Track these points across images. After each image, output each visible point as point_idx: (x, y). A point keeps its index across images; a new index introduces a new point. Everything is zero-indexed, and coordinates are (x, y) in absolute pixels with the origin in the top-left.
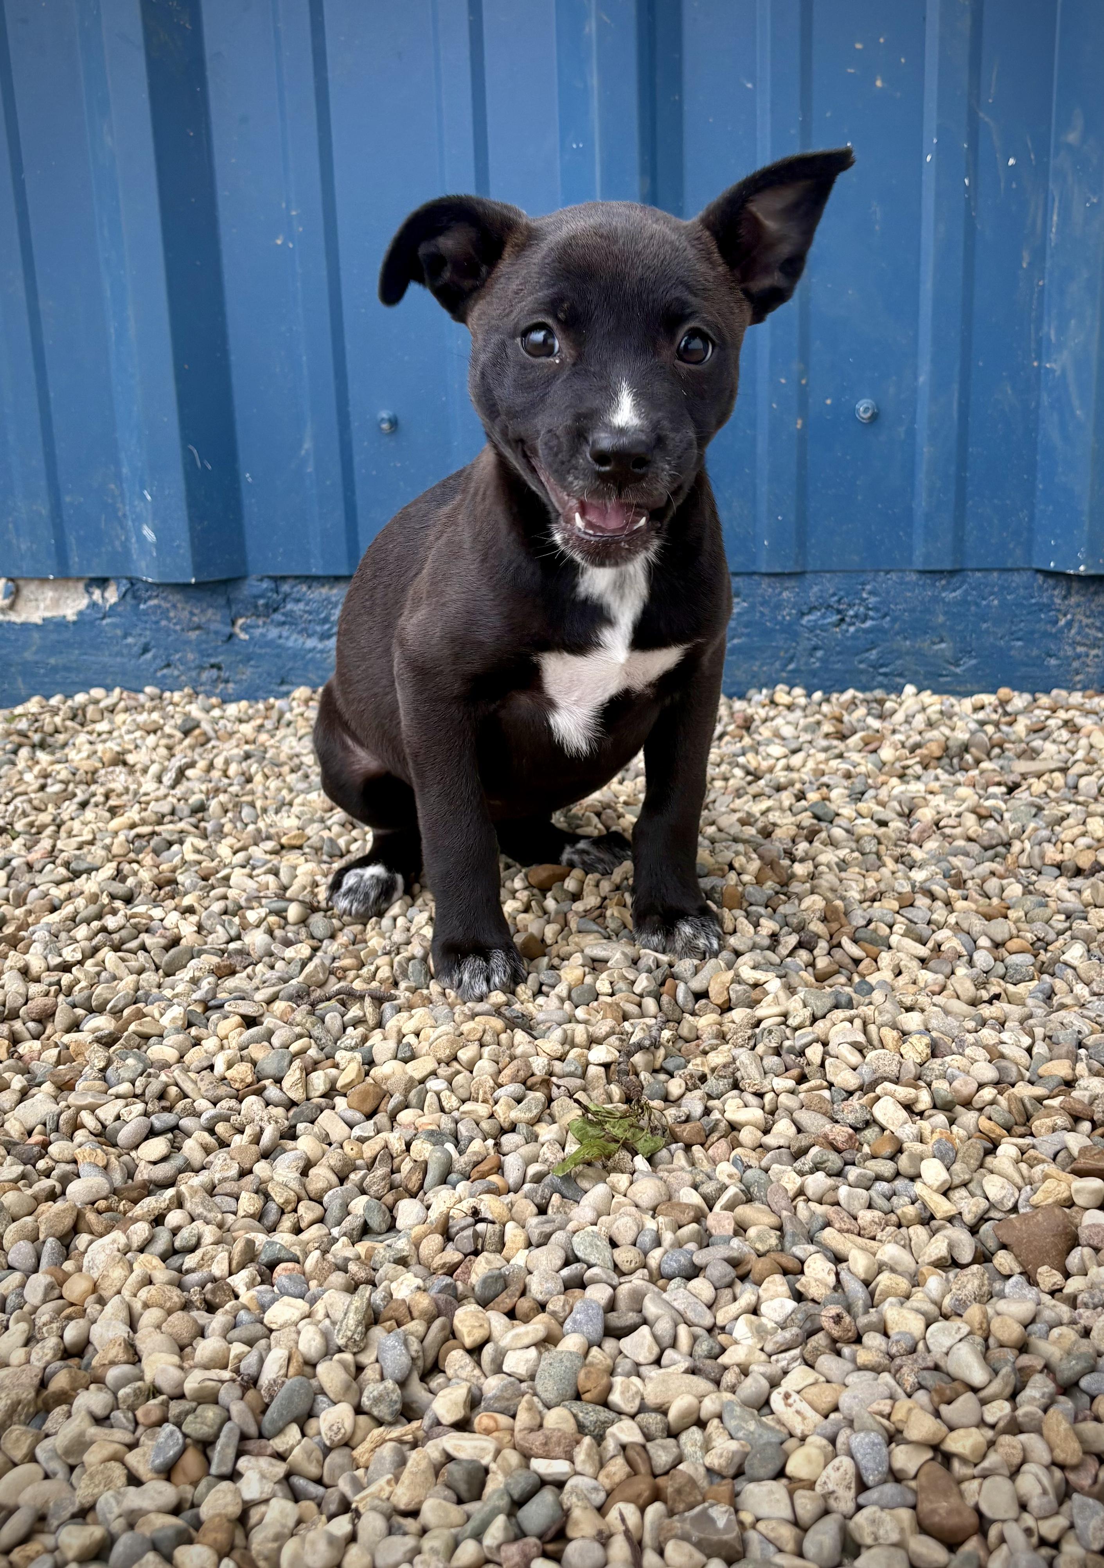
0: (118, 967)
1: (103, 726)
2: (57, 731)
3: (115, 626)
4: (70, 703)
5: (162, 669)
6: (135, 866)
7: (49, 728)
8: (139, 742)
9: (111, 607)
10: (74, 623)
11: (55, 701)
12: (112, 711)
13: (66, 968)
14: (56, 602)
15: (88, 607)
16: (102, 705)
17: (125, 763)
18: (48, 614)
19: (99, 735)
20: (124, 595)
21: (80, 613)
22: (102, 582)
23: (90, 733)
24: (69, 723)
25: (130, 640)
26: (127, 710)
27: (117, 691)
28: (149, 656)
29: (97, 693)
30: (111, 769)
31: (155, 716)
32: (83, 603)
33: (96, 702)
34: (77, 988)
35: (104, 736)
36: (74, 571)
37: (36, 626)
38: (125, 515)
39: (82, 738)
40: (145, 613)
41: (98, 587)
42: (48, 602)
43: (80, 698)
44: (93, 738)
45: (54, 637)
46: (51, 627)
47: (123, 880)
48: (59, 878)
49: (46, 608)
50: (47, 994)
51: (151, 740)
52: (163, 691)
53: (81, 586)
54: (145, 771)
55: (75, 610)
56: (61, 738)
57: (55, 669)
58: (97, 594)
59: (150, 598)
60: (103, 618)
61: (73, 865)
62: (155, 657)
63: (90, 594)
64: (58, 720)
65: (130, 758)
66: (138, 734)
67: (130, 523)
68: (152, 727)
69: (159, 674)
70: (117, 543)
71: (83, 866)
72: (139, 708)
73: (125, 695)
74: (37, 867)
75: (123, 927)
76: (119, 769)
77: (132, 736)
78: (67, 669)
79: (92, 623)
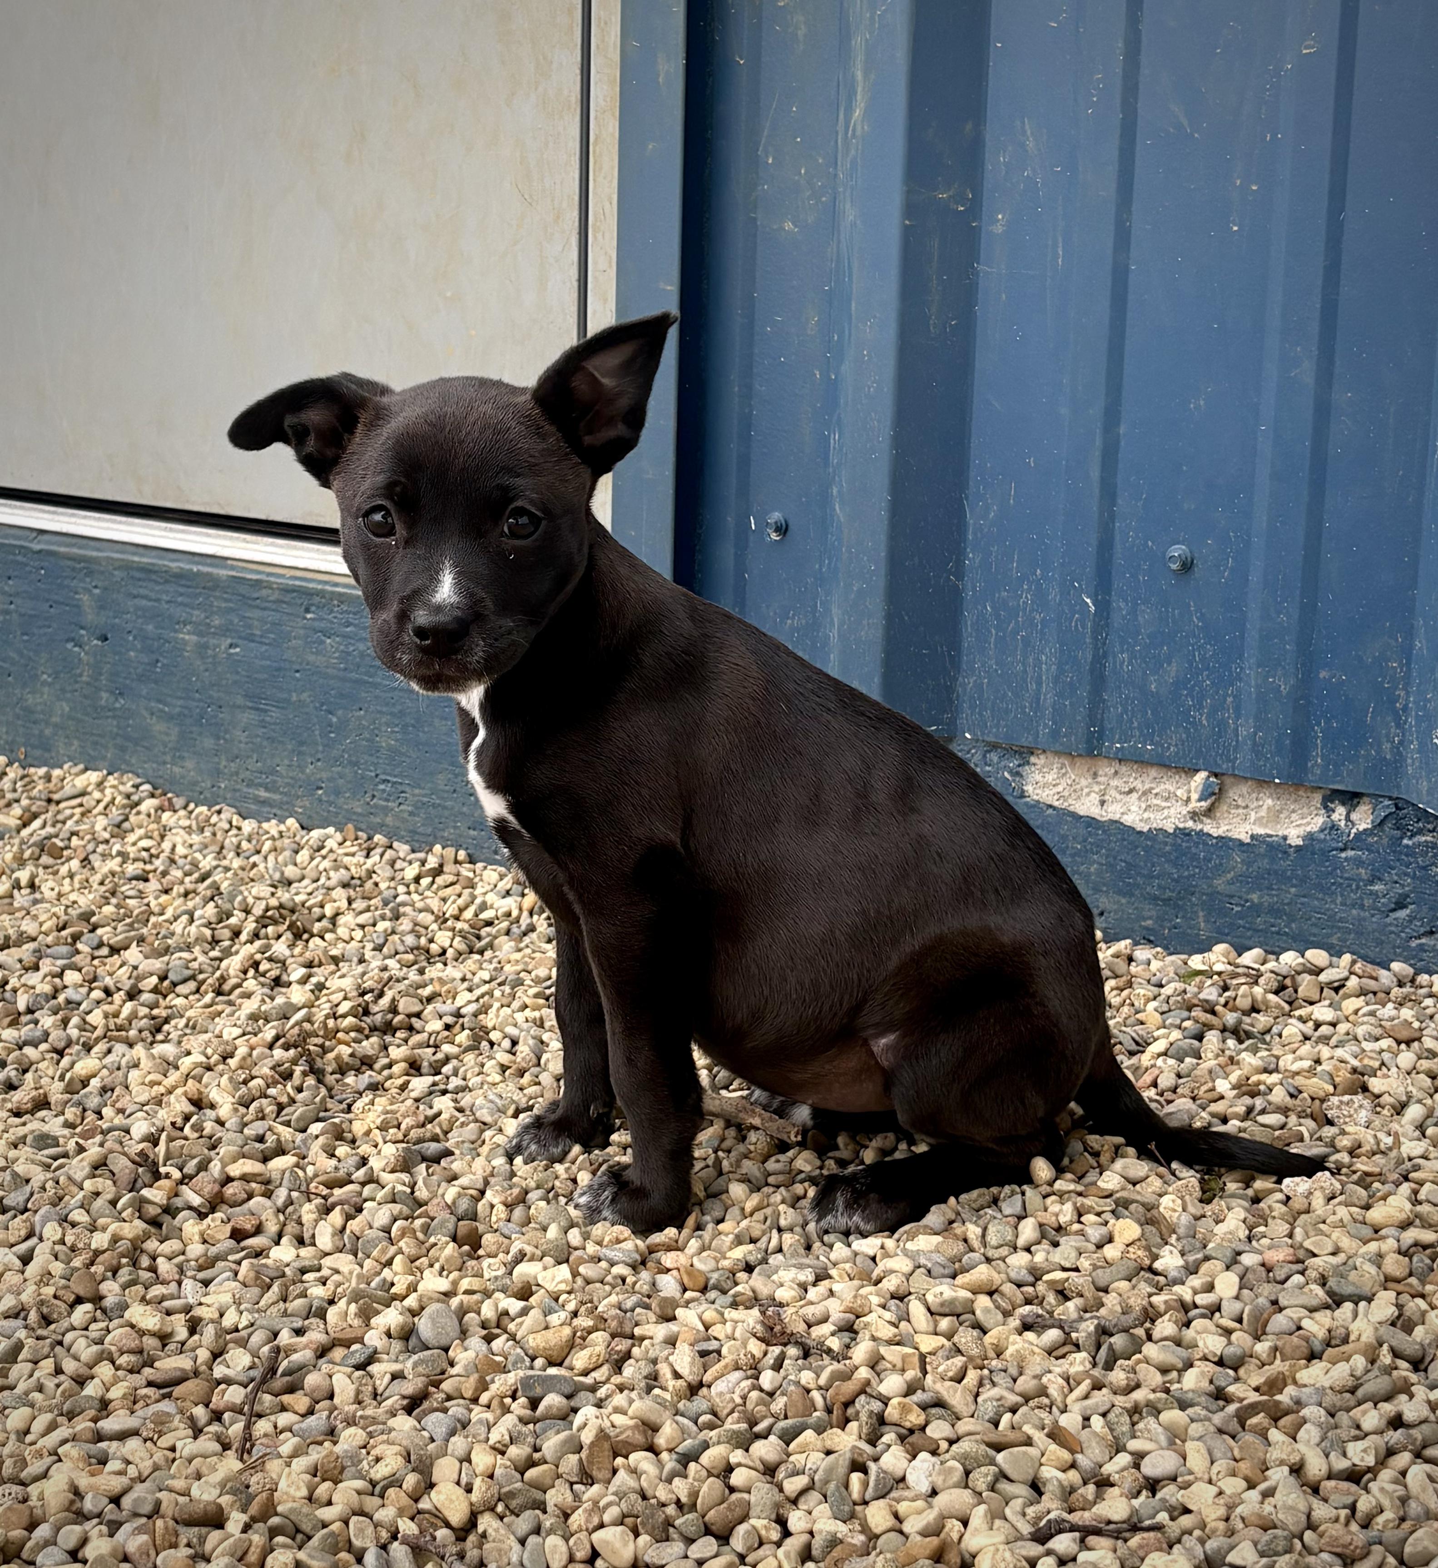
0: (1424, 1490)
1: (1322, 1012)
2: (1255, 1009)
3: (1359, 863)
4: (1271, 965)
5: (1419, 937)
6: (1421, 1303)
7: (1244, 1003)
8: (1386, 1056)
9: (1359, 834)
10: (1298, 848)
11: (1249, 958)
12: (1337, 990)
13: (1355, 1476)
14: (1275, 816)
15: (1322, 830)
16: (1323, 977)
17: (1365, 1089)
18: (1261, 831)
19: (1318, 1025)
20: (1382, 823)
21: (1310, 837)
22: (1351, 799)
23: (1303, 1020)
24: (1271, 997)
25: (1378, 887)
26: (1362, 992)
27: (1347, 958)
28: (1402, 914)
29: (1317, 956)
30: (1346, 1098)
31: (1407, 1013)
32: (1316, 822)
33: (1318, 971)
34: (1380, 1520)
35: (1324, 1030)
36: (1312, 778)
37: (1241, 843)
38: (1405, 709)
39: (1293, 1029)
40: (1410, 851)
41: (1343, 804)
42: (1263, 813)
43: (1289, 959)
44: (1308, 1028)
45: (1265, 863)
46: (1263, 849)
47: (1408, 1329)
48: (1315, 1302)
49: (1259, 821)
50: (1337, 1520)
51: (1406, 1058)
52: (1416, 974)
53: (1318, 798)
54: (1400, 1108)
55: (1301, 831)
56: (1262, 1020)
57: (1256, 909)
58: (1339, 813)
59: (1420, 832)
60: (1343, 850)
61: (1332, 1283)
62: (1411, 919)
63: (1330, 811)
64: (1258, 990)
65: (1376, 1084)
66: (1385, 1043)
67: (1412, 720)
68: (1405, 1034)
69: (1414, 943)
70: (1387, 746)
71: (1348, 1290)
72: (1381, 995)
73: (1358, 967)
74: (1280, 1274)
75: (1425, 1421)
76: (1358, 1099)
77: (1377, 1046)
78: (1275, 911)
79: (1325, 853)
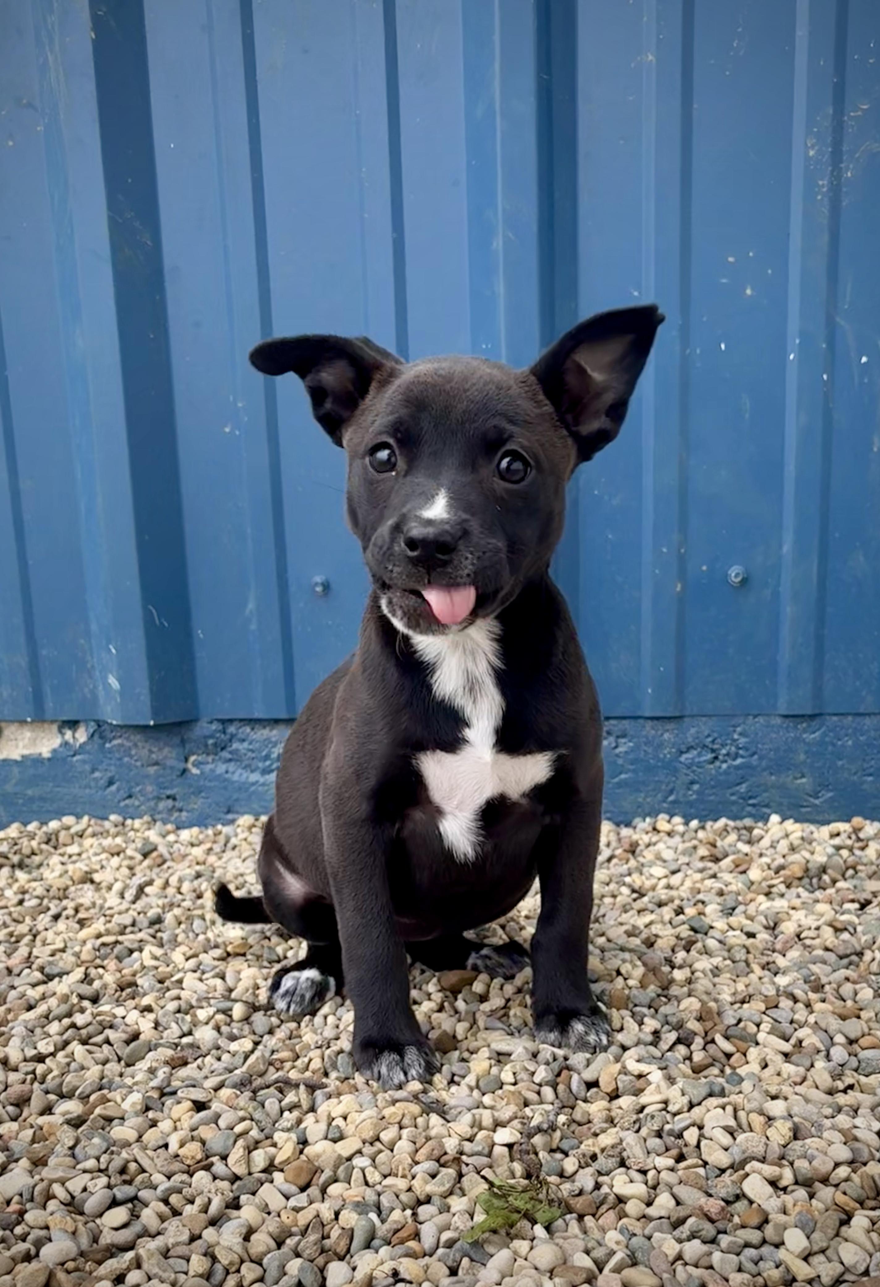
0: (85, 1059)
1: (73, 849)
2: (33, 853)
3: (84, 762)
4: (45, 829)
5: (124, 800)
6: (101, 971)
7: (26, 851)
8: (104, 863)
9: (81, 746)
10: (49, 759)
11: (32, 827)
12: (81, 836)
13: (40, 1059)
14: (34, 741)
15: (61, 746)
16: (73, 830)
17: (92, 882)
18: (26, 752)
19: (70, 856)
20: (92, 735)
21: (54, 751)
22: (73, 724)
23: (62, 855)
24: (44, 846)
25: (97, 774)
26: (94, 835)
27: (86, 819)
28: (113, 788)
29: (69, 820)
30: (80, 886)
31: (119, 840)
32: (56, 742)
33: (68, 828)
34: (50, 1077)
35: (74, 858)
36: (49, 715)
37: (16, 762)
38: (93, 667)
39: (55, 860)
40: (110, 751)
41: (70, 728)
42: (26, 741)
43: (54, 825)
44: (65, 859)
45: (32, 771)
46: (29, 763)
47: (90, 983)
48: (34, 981)
49: (24, 747)
50: (24, 1082)
51: (115, 861)
52: (125, 819)
53: (55, 727)
54: (110, 888)
55: (50, 748)
56: (37, 859)
57: (32, 799)
58: (68, 734)
59: (114, 738)
60: (74, 755)
61: (47, 970)
62: (118, 790)
63: (63, 734)
64: (34, 843)
65: (97, 877)
66: (104, 856)
67: (97, 673)
68: (115, 850)
69: (122, 804)
70: (86, 690)
71: (56, 970)
72: (104, 834)
73: (92, 822)
74: (16, 971)
75: (90, 1024)
76: (87, 886)
77: (98, 858)
78: (42, 799)
79: (64, 760)
